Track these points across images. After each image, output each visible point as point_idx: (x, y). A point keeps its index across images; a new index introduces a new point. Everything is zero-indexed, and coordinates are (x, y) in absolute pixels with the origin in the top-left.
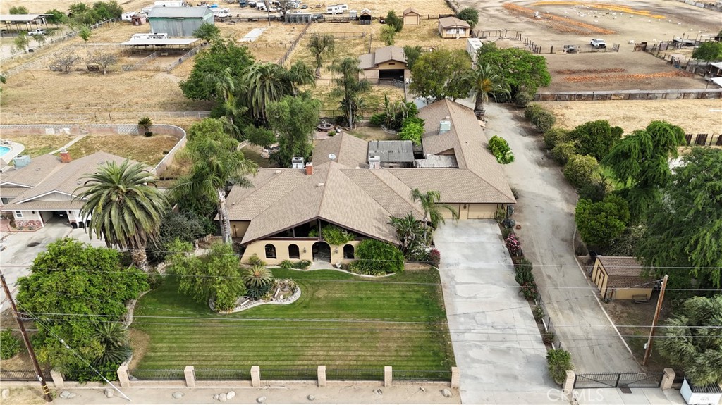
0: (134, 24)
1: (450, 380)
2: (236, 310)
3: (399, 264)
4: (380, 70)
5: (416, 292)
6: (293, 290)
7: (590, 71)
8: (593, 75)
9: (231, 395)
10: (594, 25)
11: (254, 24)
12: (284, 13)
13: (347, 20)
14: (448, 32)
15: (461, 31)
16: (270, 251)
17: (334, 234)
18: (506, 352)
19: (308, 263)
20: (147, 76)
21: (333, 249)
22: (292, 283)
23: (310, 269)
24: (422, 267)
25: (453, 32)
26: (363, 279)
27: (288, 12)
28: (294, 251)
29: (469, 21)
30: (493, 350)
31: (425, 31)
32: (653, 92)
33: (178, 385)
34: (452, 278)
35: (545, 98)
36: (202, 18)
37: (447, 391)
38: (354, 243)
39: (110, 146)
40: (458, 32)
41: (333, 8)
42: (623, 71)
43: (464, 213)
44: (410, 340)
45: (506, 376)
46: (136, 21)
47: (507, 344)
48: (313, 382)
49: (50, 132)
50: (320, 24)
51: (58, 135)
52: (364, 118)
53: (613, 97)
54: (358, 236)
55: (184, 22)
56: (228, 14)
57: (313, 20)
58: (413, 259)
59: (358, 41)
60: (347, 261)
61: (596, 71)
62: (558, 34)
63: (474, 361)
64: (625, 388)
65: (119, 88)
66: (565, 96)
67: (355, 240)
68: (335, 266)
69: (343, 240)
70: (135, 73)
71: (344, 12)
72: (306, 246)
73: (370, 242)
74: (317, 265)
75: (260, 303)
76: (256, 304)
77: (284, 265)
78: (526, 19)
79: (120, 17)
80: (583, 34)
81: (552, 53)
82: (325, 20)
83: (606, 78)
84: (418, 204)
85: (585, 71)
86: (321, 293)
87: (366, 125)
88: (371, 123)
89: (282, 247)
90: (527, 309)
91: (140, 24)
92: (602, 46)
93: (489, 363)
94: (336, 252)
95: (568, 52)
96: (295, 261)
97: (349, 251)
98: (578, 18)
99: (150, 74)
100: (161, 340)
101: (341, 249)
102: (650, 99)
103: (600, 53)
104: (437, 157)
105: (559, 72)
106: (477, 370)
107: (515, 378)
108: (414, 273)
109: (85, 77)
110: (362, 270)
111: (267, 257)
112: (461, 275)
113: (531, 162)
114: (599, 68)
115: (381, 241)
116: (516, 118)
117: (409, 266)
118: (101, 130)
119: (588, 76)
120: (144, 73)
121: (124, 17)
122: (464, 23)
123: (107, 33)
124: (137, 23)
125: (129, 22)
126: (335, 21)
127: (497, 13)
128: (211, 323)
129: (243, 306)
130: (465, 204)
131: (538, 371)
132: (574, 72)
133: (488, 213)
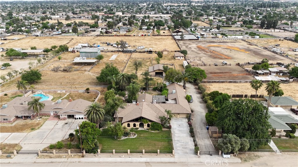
0: (73, 53)
1: (172, 153)
2: (122, 139)
3: (161, 128)
4: (156, 72)
5: (165, 135)
6: (135, 135)
7: (220, 73)
8: (221, 74)
9: (123, 156)
10: (226, 55)
11: (113, 53)
12: (124, 50)
13: (144, 52)
14: (177, 58)
15: (182, 58)
16: (129, 125)
17: (145, 121)
18: (186, 148)
19: (138, 128)
20: (82, 73)
21: (144, 124)
22: (135, 133)
23: (139, 130)
24: (167, 129)
25: (179, 58)
26: (152, 132)
27: (125, 49)
28: (135, 125)
29: (184, 54)
30: (183, 148)
31: (170, 57)
32: (237, 81)
33: (111, 154)
34: (174, 132)
35: (205, 82)
36: (97, 52)
37: (172, 155)
38: (150, 123)
39: (78, 96)
40: (180, 58)
41: (139, 47)
42: (231, 73)
43: (178, 116)
44: (163, 145)
45: (185, 153)
46: (73, 52)
47: (186, 147)
48: (142, 153)
49: (59, 92)
50: (136, 53)
51: (61, 93)
52: (151, 88)
53: (225, 82)
54: (151, 121)
55: (91, 53)
56: (104, 49)
57: (133, 52)
58: (165, 128)
59: (148, 60)
60: (148, 128)
61: (222, 73)
62: (213, 58)
63: (178, 150)
64: (211, 155)
65: (75, 77)
66: (211, 81)
67: (150, 122)
68: (145, 129)
69: (147, 122)
70: (78, 71)
71: (143, 49)
72: (138, 124)
73: (154, 123)
74: (140, 129)
75: (127, 137)
76: (126, 138)
77: (132, 129)
78: (204, 52)
79: (68, 50)
80: (221, 59)
81: (210, 66)
82: (137, 52)
83: (225, 75)
84: (166, 113)
85: (219, 73)
86: (142, 135)
87: (151, 90)
88: (153, 89)
89: (132, 124)
90: (192, 139)
91: (75, 53)
92: (226, 64)
93: (182, 150)
94: (145, 125)
95: (215, 65)
96: (135, 128)
97: (148, 125)
98: (221, 52)
99: (83, 72)
100: (105, 145)
101: (146, 124)
102: (236, 83)
103: (225, 66)
104: (172, 100)
105: (211, 73)
106: (179, 151)
107: (187, 153)
108: (165, 131)
109: (63, 73)
110: (152, 130)
111: (128, 127)
112: (176, 131)
113: (198, 102)
114: (224, 72)
115: (157, 122)
116: (196, 88)
117: (164, 129)
118: (74, 91)
119: (219, 74)
120: (81, 72)
121: (69, 50)
122: (182, 55)
123: (65, 56)
124: (74, 52)
125: (71, 52)
126: (140, 52)
127: (194, 49)
128: (116, 142)
129: (123, 138)
130: (178, 113)
131: (193, 152)
132: (215, 73)
133: (185, 116)
